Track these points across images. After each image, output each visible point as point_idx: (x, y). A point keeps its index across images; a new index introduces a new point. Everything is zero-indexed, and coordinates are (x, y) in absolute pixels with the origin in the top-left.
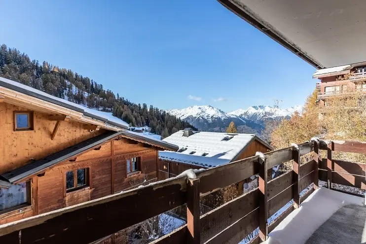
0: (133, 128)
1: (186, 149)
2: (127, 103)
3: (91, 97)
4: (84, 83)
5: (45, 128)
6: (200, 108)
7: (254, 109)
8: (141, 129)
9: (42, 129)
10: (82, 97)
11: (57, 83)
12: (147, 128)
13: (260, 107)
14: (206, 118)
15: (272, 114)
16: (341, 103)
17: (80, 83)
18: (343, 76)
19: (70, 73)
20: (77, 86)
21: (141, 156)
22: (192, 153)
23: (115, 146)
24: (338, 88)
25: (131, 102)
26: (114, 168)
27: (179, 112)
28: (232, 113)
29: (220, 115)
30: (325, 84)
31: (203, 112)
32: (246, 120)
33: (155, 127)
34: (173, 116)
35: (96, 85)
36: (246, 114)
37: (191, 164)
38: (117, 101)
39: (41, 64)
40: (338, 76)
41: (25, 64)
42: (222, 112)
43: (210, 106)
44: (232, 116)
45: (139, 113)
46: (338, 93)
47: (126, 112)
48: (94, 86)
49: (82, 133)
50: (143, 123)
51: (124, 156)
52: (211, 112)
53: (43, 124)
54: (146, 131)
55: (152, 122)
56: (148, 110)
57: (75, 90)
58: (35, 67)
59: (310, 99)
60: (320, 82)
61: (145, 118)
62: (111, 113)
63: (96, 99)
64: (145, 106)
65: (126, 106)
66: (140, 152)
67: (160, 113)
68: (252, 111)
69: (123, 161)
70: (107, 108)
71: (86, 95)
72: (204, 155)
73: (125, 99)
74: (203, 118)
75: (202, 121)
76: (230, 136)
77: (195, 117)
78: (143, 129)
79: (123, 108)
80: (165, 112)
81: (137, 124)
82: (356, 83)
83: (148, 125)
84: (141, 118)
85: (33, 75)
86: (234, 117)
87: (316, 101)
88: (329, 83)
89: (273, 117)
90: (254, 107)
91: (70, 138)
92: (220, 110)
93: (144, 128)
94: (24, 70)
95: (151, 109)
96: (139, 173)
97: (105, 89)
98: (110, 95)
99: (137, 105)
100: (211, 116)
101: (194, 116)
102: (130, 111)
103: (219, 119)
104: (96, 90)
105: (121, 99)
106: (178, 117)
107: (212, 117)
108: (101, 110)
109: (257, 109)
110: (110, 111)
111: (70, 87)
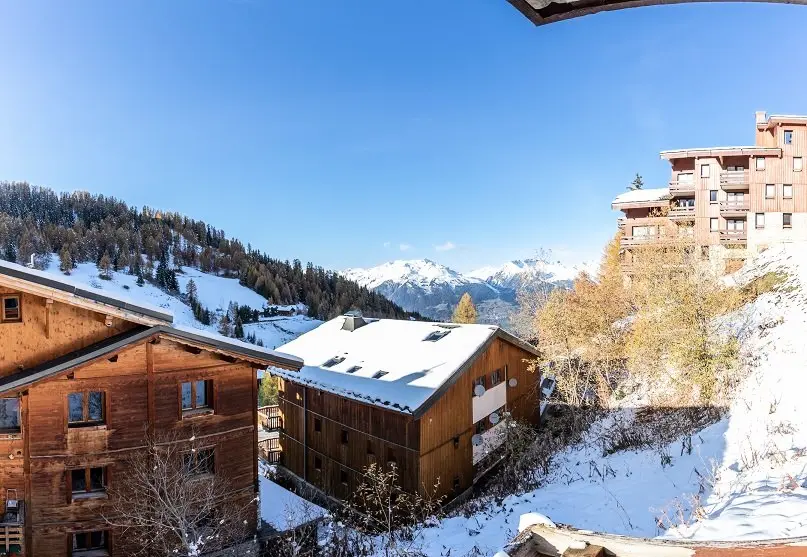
0: (274, 307)
1: (343, 359)
2: (265, 261)
3: (207, 252)
4: (197, 231)
5: (37, 319)
6: (407, 265)
7: (515, 266)
8: (288, 308)
9: (33, 320)
10: (193, 254)
11: (160, 235)
12: (301, 306)
13: (526, 262)
14: (420, 285)
15: (550, 276)
16: (658, 257)
17: (190, 232)
18: (659, 209)
19: (177, 218)
20: (186, 237)
21: (216, 378)
22: (353, 370)
23: (156, 355)
24: (653, 231)
25: (273, 257)
26: (154, 398)
27: (366, 274)
28: (473, 274)
29: (448, 278)
30: (631, 221)
31: (413, 272)
32: (499, 288)
33: (316, 305)
34: (351, 283)
35: (214, 231)
36: (499, 275)
37: (346, 395)
38: (247, 257)
39: (140, 211)
40: (653, 208)
41: (123, 215)
42: (453, 273)
43: (427, 261)
44: (472, 281)
45: (287, 278)
46: (653, 240)
47: (263, 277)
48: (212, 234)
49: (93, 328)
50: (294, 298)
51: (175, 376)
52: (429, 274)
53: (35, 313)
54: (299, 313)
55: (310, 294)
56: (305, 272)
57: (183, 244)
58: (133, 216)
59: (611, 249)
60: (623, 216)
61: (297, 287)
62: (238, 280)
63: (214, 257)
64: (298, 265)
65: (262, 266)
66: (209, 370)
67: (327, 277)
68: (511, 270)
69: (173, 386)
70: (231, 271)
71: (199, 250)
72: (379, 375)
73: (262, 253)
74: (414, 286)
75: (413, 291)
76: (442, 330)
77: (399, 284)
78: (293, 310)
79: (258, 270)
80: (335, 274)
81: (283, 299)
82: (678, 224)
83: (303, 300)
84: (291, 288)
85: (130, 228)
86: (477, 282)
87: (620, 254)
88: (639, 221)
89: (550, 281)
90: (516, 262)
91: (74, 337)
92: (448, 269)
93: (294, 307)
94: (121, 223)
95: (310, 270)
96: (209, 413)
97: (228, 237)
98: (237, 247)
99: (284, 262)
100: (429, 280)
101: (395, 281)
102: (270, 275)
103: (446, 286)
104: (213, 240)
105: (255, 254)
106: (361, 284)
107: (432, 283)
108: (222, 276)
109: (521, 267)
110: (235, 277)
111: (177, 240)
